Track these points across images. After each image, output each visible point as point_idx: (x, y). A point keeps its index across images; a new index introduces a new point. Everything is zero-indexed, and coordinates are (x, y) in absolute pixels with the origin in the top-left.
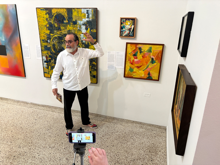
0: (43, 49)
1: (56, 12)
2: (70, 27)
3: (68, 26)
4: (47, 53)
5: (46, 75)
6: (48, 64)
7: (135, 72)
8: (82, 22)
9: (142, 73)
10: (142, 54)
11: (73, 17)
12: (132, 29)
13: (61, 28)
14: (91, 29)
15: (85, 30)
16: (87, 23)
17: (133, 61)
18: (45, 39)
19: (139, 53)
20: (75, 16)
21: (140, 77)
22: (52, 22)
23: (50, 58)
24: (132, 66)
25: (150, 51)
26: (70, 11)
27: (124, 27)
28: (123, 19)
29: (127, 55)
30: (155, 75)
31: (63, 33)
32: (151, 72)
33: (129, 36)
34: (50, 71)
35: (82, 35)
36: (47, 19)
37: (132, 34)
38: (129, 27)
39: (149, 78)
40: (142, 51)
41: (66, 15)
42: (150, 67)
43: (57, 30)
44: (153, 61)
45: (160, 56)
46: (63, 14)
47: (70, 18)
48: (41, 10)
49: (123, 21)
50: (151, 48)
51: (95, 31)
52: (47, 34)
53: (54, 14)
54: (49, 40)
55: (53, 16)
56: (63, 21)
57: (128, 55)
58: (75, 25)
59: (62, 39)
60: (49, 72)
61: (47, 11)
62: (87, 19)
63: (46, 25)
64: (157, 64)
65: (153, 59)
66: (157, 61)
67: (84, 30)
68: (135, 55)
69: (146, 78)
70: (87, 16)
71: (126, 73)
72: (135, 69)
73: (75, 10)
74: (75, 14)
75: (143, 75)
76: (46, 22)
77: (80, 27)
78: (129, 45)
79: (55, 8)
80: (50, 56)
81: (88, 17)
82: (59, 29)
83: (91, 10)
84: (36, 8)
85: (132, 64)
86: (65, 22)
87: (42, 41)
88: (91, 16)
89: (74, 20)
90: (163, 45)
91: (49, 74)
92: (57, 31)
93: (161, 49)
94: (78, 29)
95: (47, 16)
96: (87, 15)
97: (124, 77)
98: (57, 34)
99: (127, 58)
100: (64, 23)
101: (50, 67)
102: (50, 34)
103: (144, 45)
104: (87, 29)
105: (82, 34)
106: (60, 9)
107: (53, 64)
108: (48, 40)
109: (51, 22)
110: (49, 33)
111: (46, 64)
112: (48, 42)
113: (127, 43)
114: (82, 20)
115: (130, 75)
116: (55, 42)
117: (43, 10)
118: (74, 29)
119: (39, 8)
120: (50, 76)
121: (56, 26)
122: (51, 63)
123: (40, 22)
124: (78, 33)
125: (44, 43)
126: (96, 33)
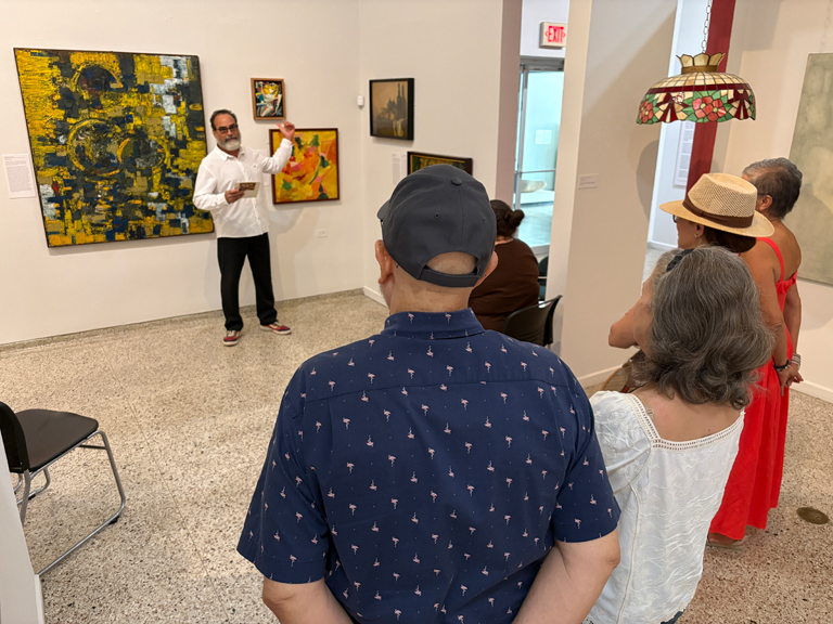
0: (42, 162)
1: (83, 61)
2: (130, 100)
3: (125, 96)
4: (58, 175)
5: (55, 239)
6: (61, 204)
7: (295, 190)
8: (163, 88)
10: (303, 150)
11: (138, 74)
12: (279, 102)
13: (103, 102)
14: (188, 105)
15: (174, 107)
16: (178, 91)
18: (48, 135)
20: (144, 72)
21: (305, 198)
22: (72, 86)
23: (70, 188)
24: (289, 177)
25: (316, 142)
26: (127, 60)
27: (262, 98)
28: (258, 81)
30: (331, 191)
31: (110, 115)
32: (323, 184)
33: (275, 116)
34: (70, 225)
35: (165, 118)
36: (54, 80)
37: (279, 112)
38: (273, 97)
39: (323, 198)
40: (303, 144)
41: (116, 69)
42: (320, 174)
43: (88, 107)
44: (324, 164)
45: (334, 152)
46: (107, 67)
47: (129, 77)
48: (34, 54)
49: (258, 85)
50: (316, 137)
51: (200, 109)
52: (56, 119)
53: (79, 66)
54: (61, 137)
56: (107, 83)
58: (146, 95)
59: (107, 132)
60: (66, 228)
61: (56, 59)
62: (176, 81)
63: (53, 96)
64: (330, 167)
65: (323, 158)
66: (330, 162)
67: (170, 107)
69: (316, 198)
70: (175, 74)
71: (278, 194)
72: (295, 184)
73: (142, 59)
74: (141, 67)
75: (310, 194)
76: (53, 88)
77: (160, 100)
78: (275, 135)
79: (83, 52)
80: (67, 182)
81: (179, 75)
82: (96, 105)
83: (184, 59)
84: (15, 49)
86: (113, 86)
87: (35, 142)
88: (185, 73)
89: (140, 82)
90: (336, 130)
91: (65, 234)
92: (90, 110)
93: (334, 137)
94: (155, 103)
95: (56, 71)
96: (174, 70)
97: (275, 203)
98: (90, 118)
100: (111, 90)
101: (68, 215)
102: (65, 118)
103: (305, 133)
104: (177, 103)
105: (168, 115)
106: (96, 56)
107: (80, 202)
108: (58, 135)
109: (68, 86)
110: (62, 118)
111: (53, 205)
112: (58, 141)
113: (272, 131)
114: (163, 83)
115: (286, 199)
116: (85, 140)
117: (40, 55)
118: (143, 103)
119: (26, 50)
120: (69, 241)
121: (86, 97)
122: (72, 202)
123: (27, 87)
124: (156, 115)
125: (44, 145)
126: (203, 111)
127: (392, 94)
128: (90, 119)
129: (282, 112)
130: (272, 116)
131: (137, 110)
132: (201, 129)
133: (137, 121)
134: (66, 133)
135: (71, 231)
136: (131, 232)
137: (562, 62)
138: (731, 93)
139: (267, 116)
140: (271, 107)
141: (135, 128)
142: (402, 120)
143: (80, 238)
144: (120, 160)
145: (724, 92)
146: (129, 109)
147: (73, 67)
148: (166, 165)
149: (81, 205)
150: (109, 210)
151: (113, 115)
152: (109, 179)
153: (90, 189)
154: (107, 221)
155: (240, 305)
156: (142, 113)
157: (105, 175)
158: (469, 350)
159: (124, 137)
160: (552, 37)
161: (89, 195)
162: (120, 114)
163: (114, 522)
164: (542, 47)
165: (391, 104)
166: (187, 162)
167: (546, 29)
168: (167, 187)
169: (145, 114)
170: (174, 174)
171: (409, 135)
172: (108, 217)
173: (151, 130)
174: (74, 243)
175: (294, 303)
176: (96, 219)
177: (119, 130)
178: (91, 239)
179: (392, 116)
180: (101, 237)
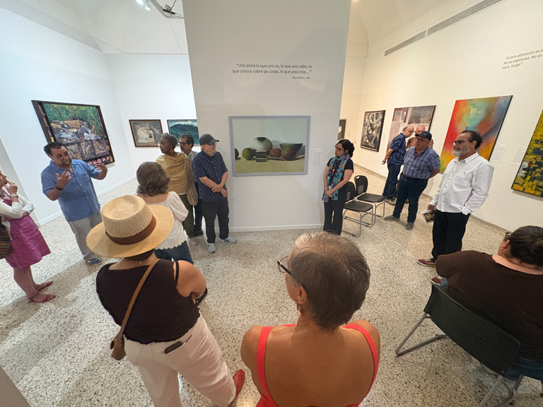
0: (531, 151)
4: (535, 159)
5: (516, 187)
6: (528, 172)
23: (537, 166)
34: (527, 182)
60: (524, 183)
80: (537, 163)
87: (533, 142)
91: (522, 186)
101: (528, 178)
107: (538, 174)
111: (524, 172)
120: (521, 190)
122: (534, 173)
125: (536, 144)
143: (528, 190)
178: (533, 192)
180: (539, 193)
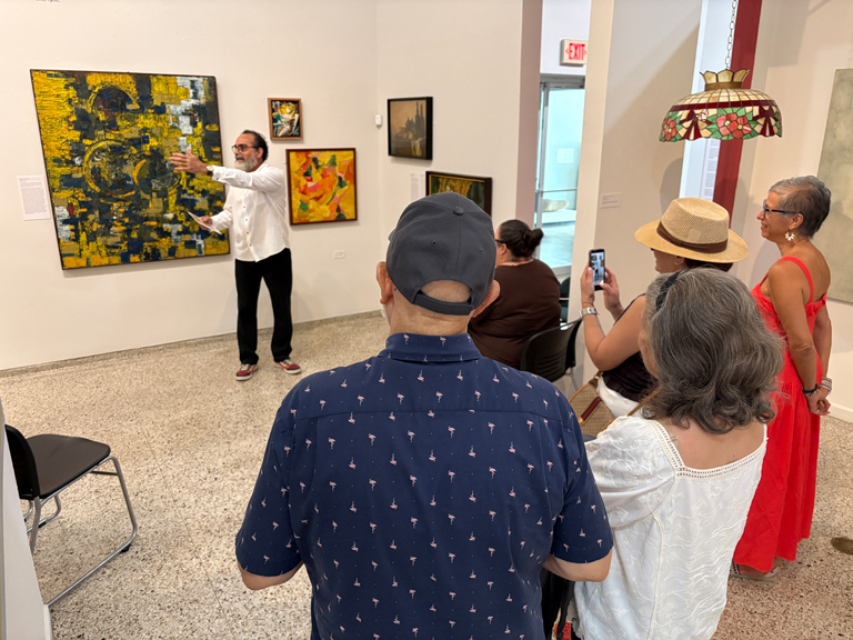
0: (57, 183)
1: (99, 82)
2: (146, 121)
3: (142, 117)
4: (73, 196)
5: (70, 261)
6: (76, 226)
7: (312, 211)
8: (179, 109)
9: (325, 211)
10: (320, 170)
11: (154, 95)
12: (296, 121)
13: (119, 123)
14: (204, 125)
15: (190, 128)
16: (194, 112)
17: (306, 186)
18: (63, 157)
19: (314, 169)
20: (160, 93)
21: (322, 219)
22: (88, 107)
23: (85, 210)
24: (305, 198)
25: (333, 162)
26: (143, 81)
27: (279, 117)
28: (275, 101)
29: (292, 174)
30: (348, 211)
31: (126, 136)
32: (341, 205)
33: (292, 136)
34: (85, 247)
35: (182, 138)
36: (70, 101)
37: (296, 132)
38: (290, 117)
39: (340, 218)
40: (320, 164)
41: (132, 91)
42: (338, 195)
43: (104, 128)
44: (341, 184)
45: (351, 169)
46: (123, 89)
47: (145, 98)
48: (50, 75)
49: (275, 105)
50: (334, 157)
51: (217, 129)
52: (72, 141)
53: (95, 87)
54: (77, 159)
55: (91, 91)
56: (123, 104)
57: (294, 175)
58: (162, 116)
59: (123, 153)
60: (81, 250)
61: (72, 80)
62: (193, 102)
63: (69, 117)
64: (348, 187)
65: (340, 178)
66: (348, 182)
67: (185, 127)
68: (307, 174)
69: (333, 218)
70: (191, 95)
71: (295, 215)
72: (313, 203)
73: (158, 79)
74: (158, 88)
75: (328, 215)
76: (69, 109)
77: (177, 120)
78: (292, 155)
79: (99, 73)
80: (82, 204)
81: (195, 96)
82: (112, 126)
83: (201, 80)
84: (31, 71)
85: (304, 193)
86: (129, 107)
87: (51, 164)
88: (201, 93)
89: (157, 102)
90: (354, 150)
91: (80, 256)
92: (106, 132)
93: (352, 157)
94: (171, 124)
95: (72, 92)
96: (191, 91)
97: (292, 224)
99: (293, 183)
100: (128, 111)
102: (81, 139)
103: (322, 153)
104: (194, 124)
105: (184, 136)
106: (113, 76)
107: (95, 224)
108: (73, 157)
109: (84, 107)
110: (78, 139)
111: (68, 227)
112: (73, 163)
113: (288, 151)
114: (180, 104)
115: (303, 220)
116: (101, 162)
117: (56, 76)
118: (160, 124)
119: (42, 71)
120: (84, 263)
121: (102, 117)
122: (87, 224)
123: (43, 108)
124: (172, 135)
125: (59, 166)
126: (219, 132)
127: (410, 113)
128: (106, 140)
129: (299, 131)
130: (290, 136)
131: (154, 132)
132: (217, 149)
133: (153, 142)
134: (82, 154)
135: (86, 253)
136: (146, 254)
137: (583, 79)
138: (756, 110)
139: (284, 136)
140: (288, 127)
141: (151, 150)
142: (420, 139)
143: (96, 260)
144: (136, 182)
145: (748, 109)
146: (145, 130)
147: (90, 88)
148: (181, 186)
149: (96, 226)
150: (124, 231)
151: (130, 136)
152: (124, 201)
153: (105, 212)
154: (122, 242)
155: (259, 327)
156: (158, 134)
157: (120, 196)
158: (460, 377)
159: (140, 158)
160: (572, 55)
161: (105, 216)
162: (136, 135)
163: (124, 551)
164: (563, 64)
165: (409, 123)
166: (203, 182)
167: (566, 46)
168: (182, 208)
169: (161, 135)
170: (190, 195)
171: (428, 155)
172: (123, 239)
173: (167, 151)
174: (88, 266)
175: (310, 325)
176: (111, 241)
177: (135, 151)
178: (106, 261)
179: (411, 136)
180: (116, 259)
